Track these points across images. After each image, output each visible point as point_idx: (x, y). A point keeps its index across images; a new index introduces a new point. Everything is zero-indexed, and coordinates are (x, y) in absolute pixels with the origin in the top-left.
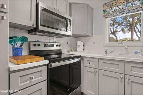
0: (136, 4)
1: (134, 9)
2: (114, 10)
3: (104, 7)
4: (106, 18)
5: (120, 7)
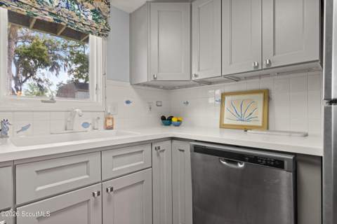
0: (86, 13)
1: (84, 23)
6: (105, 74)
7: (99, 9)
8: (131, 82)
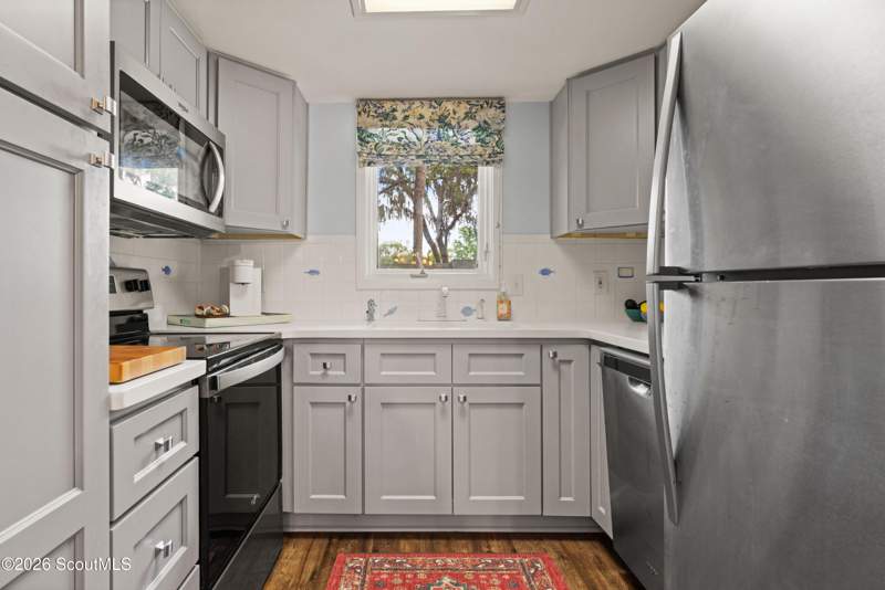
0: (465, 137)
1: (462, 154)
2: (400, 139)
3: (359, 113)
4: (369, 164)
5: (419, 132)
6: (499, 226)
7: (485, 122)
8: (551, 233)
